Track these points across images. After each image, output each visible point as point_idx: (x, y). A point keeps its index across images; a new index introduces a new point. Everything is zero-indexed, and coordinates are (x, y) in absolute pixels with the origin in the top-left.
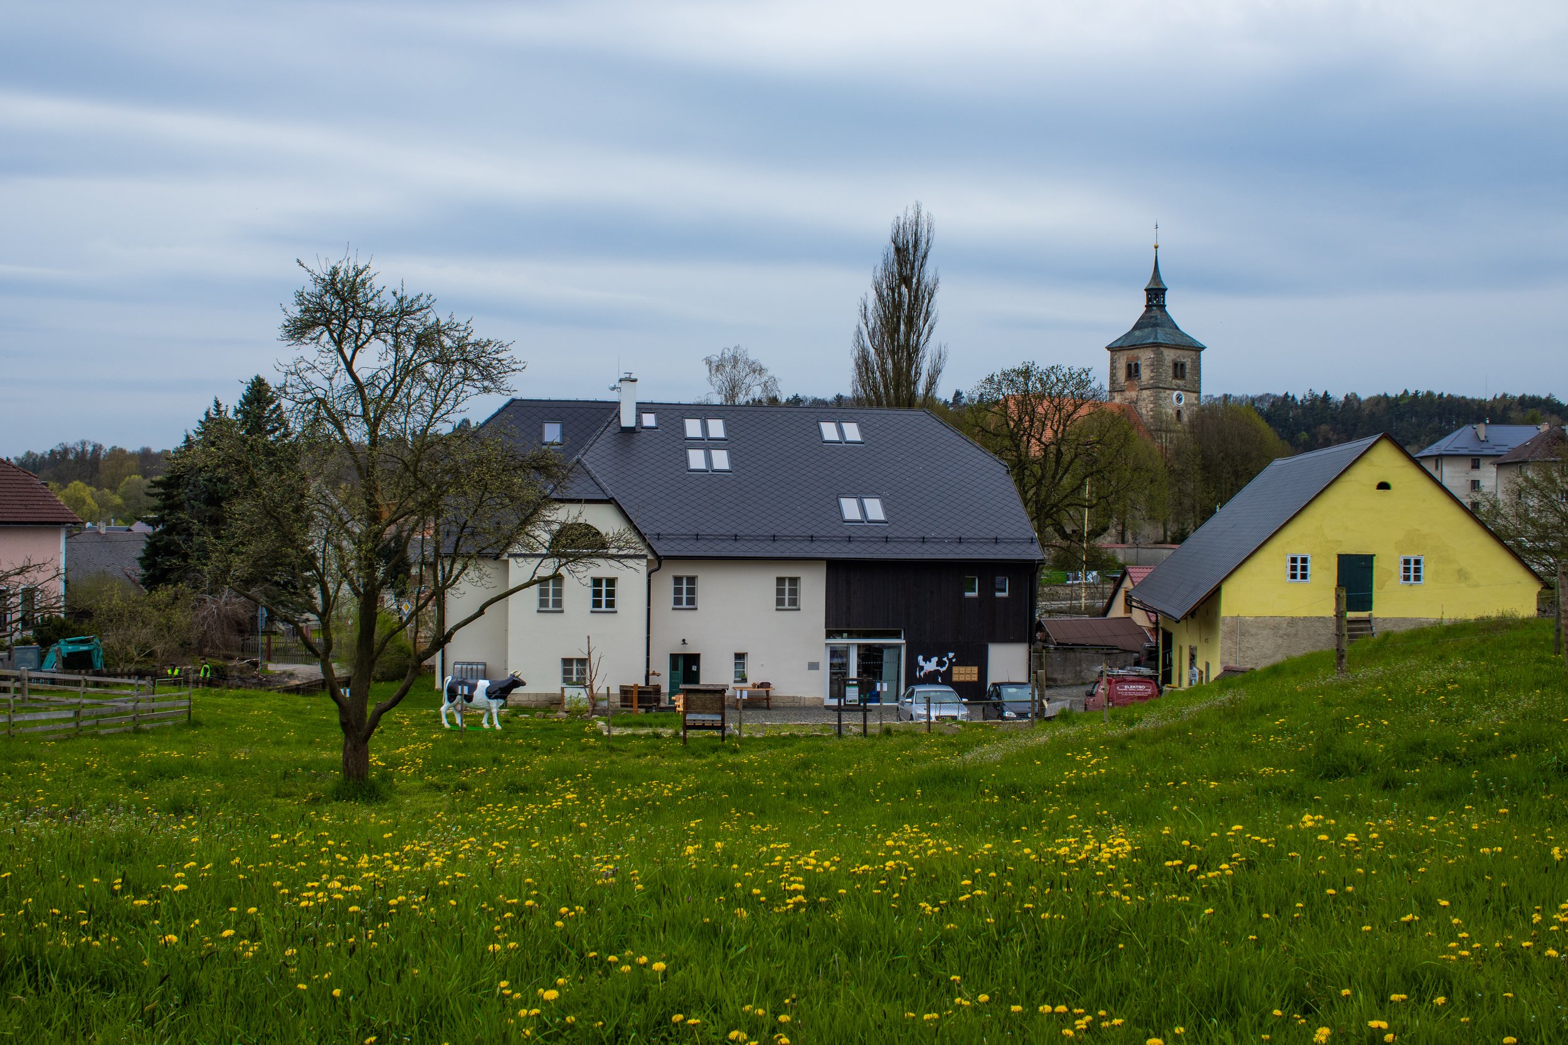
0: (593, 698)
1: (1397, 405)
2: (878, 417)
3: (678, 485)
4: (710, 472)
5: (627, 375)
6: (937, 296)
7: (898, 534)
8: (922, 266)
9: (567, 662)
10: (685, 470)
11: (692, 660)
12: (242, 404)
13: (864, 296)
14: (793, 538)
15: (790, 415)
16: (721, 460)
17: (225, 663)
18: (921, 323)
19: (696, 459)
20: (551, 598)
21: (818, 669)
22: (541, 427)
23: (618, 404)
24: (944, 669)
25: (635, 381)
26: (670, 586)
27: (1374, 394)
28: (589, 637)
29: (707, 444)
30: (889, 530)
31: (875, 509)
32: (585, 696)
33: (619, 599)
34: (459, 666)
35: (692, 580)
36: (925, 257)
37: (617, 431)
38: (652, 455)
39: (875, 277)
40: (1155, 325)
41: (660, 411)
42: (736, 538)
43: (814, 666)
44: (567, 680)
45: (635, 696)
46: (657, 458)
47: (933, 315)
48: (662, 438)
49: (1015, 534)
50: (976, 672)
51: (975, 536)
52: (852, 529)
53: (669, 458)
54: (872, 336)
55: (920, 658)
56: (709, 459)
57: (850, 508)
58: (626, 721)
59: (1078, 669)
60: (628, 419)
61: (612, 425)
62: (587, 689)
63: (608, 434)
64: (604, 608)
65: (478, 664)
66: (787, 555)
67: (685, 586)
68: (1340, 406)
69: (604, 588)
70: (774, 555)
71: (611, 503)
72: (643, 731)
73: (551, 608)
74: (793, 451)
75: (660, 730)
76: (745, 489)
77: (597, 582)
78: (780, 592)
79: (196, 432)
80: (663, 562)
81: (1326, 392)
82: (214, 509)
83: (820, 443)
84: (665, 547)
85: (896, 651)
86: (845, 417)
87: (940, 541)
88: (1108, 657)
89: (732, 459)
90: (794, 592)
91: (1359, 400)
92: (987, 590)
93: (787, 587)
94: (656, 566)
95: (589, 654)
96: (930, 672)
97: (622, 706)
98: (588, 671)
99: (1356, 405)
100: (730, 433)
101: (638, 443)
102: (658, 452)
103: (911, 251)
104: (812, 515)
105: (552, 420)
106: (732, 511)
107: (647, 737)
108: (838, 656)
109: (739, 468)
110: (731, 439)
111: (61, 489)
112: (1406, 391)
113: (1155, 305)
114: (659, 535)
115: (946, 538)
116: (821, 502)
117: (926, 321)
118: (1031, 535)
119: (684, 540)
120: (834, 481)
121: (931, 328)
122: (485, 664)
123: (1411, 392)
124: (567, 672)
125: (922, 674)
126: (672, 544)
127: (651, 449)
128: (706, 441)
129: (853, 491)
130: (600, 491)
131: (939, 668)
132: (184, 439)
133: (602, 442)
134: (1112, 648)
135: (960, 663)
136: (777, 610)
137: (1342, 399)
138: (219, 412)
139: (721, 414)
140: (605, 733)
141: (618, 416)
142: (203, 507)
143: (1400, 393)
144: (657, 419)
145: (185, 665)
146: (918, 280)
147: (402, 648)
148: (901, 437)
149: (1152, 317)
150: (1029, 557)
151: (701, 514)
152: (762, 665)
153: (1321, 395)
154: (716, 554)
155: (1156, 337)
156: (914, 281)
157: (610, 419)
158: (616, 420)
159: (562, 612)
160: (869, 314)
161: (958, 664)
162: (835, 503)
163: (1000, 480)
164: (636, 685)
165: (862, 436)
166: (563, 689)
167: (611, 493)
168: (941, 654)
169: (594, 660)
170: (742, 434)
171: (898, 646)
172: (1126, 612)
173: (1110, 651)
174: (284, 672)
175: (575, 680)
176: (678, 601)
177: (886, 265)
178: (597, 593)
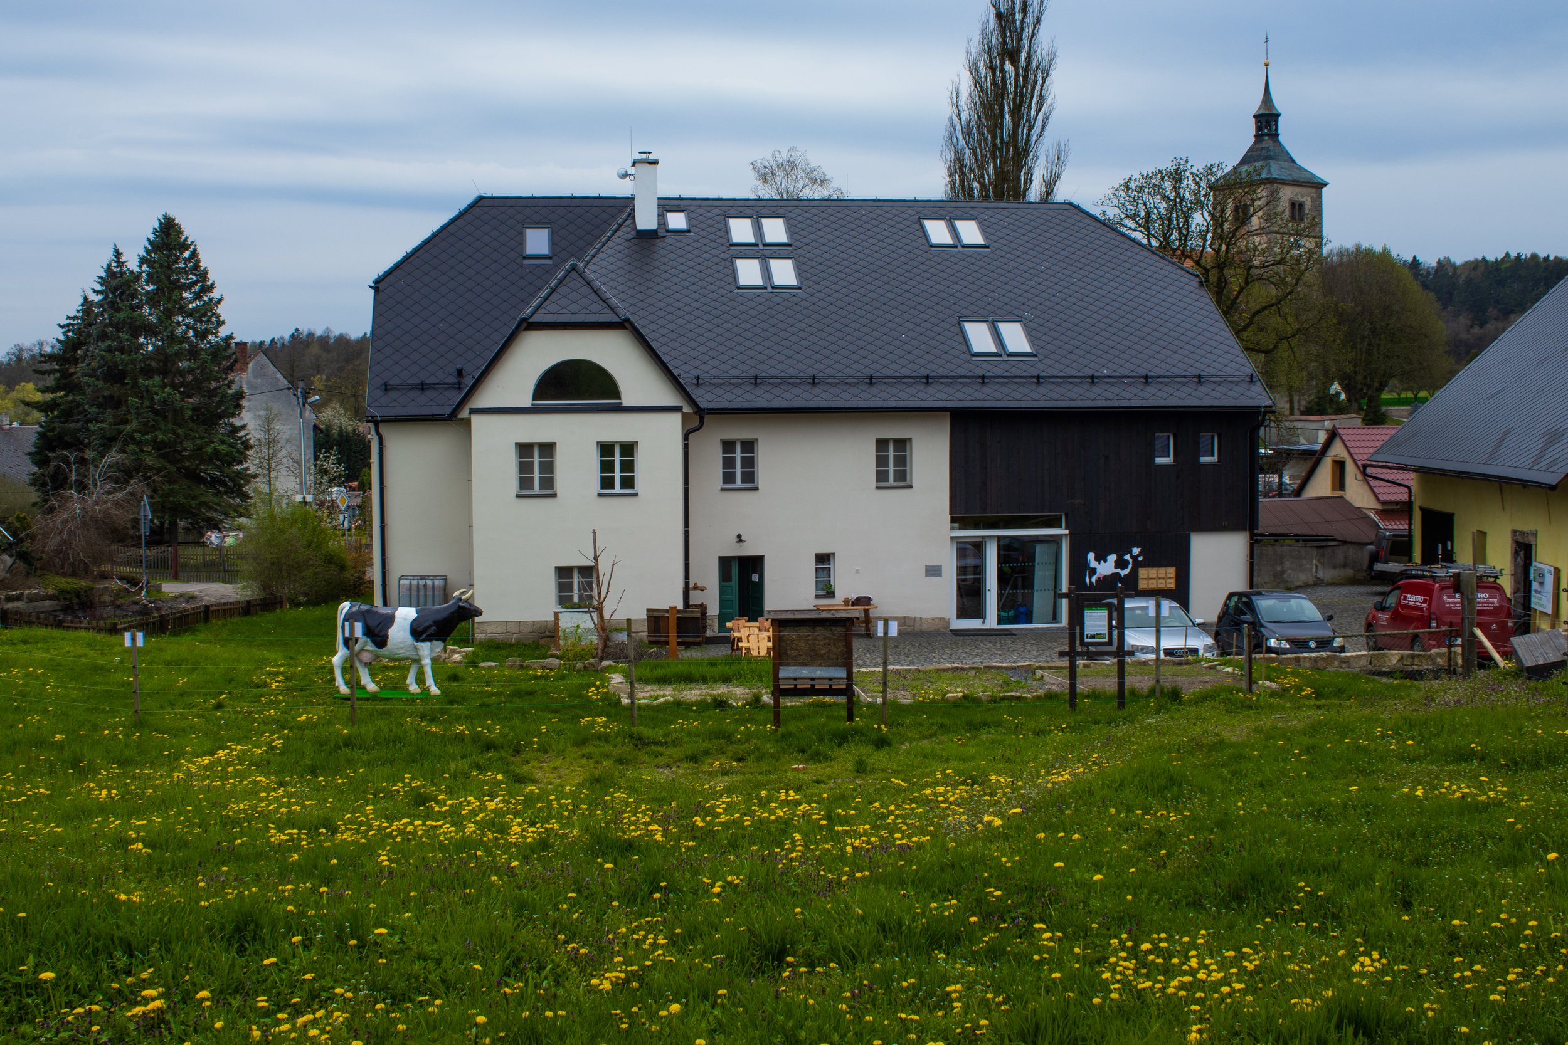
0: (605, 629)
1: (1498, 269)
2: (1004, 212)
3: (723, 308)
4: (770, 289)
5: (644, 156)
6: (1054, 75)
7: (1055, 372)
8: (1033, 35)
9: (564, 572)
10: (733, 287)
11: (752, 565)
12: (147, 251)
13: (956, 79)
14: (899, 380)
15: (879, 212)
16: (784, 272)
17: (91, 584)
18: (1033, 112)
19: (748, 272)
20: (536, 475)
21: (940, 575)
22: (522, 235)
23: (630, 200)
24: (1126, 571)
25: (655, 162)
26: (717, 456)
27: (1471, 257)
28: (594, 532)
29: (763, 251)
30: (1041, 366)
31: (1016, 337)
32: (592, 626)
33: (641, 474)
34: (406, 582)
35: (749, 446)
36: (1038, 22)
37: (630, 236)
38: (682, 268)
39: (968, 54)
40: (1268, 158)
41: (692, 208)
42: (814, 381)
43: (933, 571)
44: (565, 601)
45: (673, 624)
46: (691, 271)
47: (1049, 101)
48: (698, 245)
49: (1225, 369)
50: (1173, 575)
51: (1168, 374)
52: (985, 365)
53: (708, 271)
54: (967, 132)
55: (1091, 556)
56: (767, 272)
57: (979, 337)
58: (659, 672)
59: (1279, 568)
60: (646, 219)
61: (624, 229)
62: (595, 615)
63: (618, 241)
64: (618, 489)
65: (434, 577)
66: (892, 404)
67: (738, 455)
68: (1433, 272)
69: (617, 459)
70: (872, 405)
71: (625, 328)
72: (694, 694)
73: (537, 490)
74: (887, 259)
75: (721, 690)
76: (823, 312)
77: (606, 449)
78: (881, 461)
79: (95, 291)
80: (706, 417)
81: (1415, 257)
82: (116, 387)
83: (926, 248)
84: (709, 396)
85: (1053, 547)
86: (957, 212)
87: (1116, 380)
88: (1321, 551)
89: (799, 271)
90: (901, 461)
91: (1453, 265)
92: (1187, 453)
93: (891, 454)
94: (696, 423)
95: (596, 558)
96: (1105, 577)
97: (651, 642)
98: (595, 586)
99: (1450, 271)
100: (795, 236)
101: (662, 252)
102: (691, 264)
103: (1018, 16)
104: (924, 347)
105: (538, 224)
106: (805, 343)
107: (702, 706)
108: (968, 554)
109: (811, 284)
110: (796, 244)
111: (7, 393)
112: (1507, 254)
113: (1266, 135)
114: (698, 378)
115: (1125, 377)
116: (935, 329)
117: (1039, 110)
118: (1249, 371)
119: (737, 386)
120: (952, 299)
121: (1046, 118)
122: (445, 579)
123: (1513, 254)
124: (564, 587)
125: (1094, 580)
126: (719, 391)
127: (681, 260)
128: (761, 247)
129: (981, 312)
130: (608, 311)
131: (1118, 570)
132: (81, 300)
133: (611, 252)
134: (1328, 538)
135: (1149, 563)
136: (878, 488)
137: (1434, 264)
138: (120, 264)
139: (781, 211)
140: (626, 701)
141: (632, 216)
142: (101, 384)
143: (1501, 256)
144: (689, 219)
145: (31, 588)
146: (1029, 54)
147: (332, 557)
148: (1040, 238)
149: (1263, 149)
150: (1251, 403)
151: (759, 348)
152: (857, 571)
153: (1410, 259)
154: (785, 405)
155: (1269, 172)
156: (1023, 55)
157: (620, 221)
158: (628, 222)
159: (554, 496)
160: (962, 103)
161: (1144, 564)
162: (957, 330)
163: (1192, 295)
164: (673, 608)
165: (986, 238)
166: (556, 614)
167: (624, 312)
168: (1121, 550)
169: (604, 568)
170: (812, 237)
171: (1056, 540)
172: (1334, 489)
173: (1323, 544)
174: (181, 595)
175: (576, 599)
176: (728, 478)
177: (984, 35)
178: (607, 467)
